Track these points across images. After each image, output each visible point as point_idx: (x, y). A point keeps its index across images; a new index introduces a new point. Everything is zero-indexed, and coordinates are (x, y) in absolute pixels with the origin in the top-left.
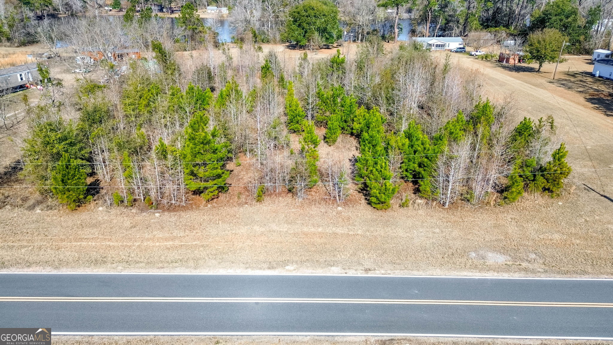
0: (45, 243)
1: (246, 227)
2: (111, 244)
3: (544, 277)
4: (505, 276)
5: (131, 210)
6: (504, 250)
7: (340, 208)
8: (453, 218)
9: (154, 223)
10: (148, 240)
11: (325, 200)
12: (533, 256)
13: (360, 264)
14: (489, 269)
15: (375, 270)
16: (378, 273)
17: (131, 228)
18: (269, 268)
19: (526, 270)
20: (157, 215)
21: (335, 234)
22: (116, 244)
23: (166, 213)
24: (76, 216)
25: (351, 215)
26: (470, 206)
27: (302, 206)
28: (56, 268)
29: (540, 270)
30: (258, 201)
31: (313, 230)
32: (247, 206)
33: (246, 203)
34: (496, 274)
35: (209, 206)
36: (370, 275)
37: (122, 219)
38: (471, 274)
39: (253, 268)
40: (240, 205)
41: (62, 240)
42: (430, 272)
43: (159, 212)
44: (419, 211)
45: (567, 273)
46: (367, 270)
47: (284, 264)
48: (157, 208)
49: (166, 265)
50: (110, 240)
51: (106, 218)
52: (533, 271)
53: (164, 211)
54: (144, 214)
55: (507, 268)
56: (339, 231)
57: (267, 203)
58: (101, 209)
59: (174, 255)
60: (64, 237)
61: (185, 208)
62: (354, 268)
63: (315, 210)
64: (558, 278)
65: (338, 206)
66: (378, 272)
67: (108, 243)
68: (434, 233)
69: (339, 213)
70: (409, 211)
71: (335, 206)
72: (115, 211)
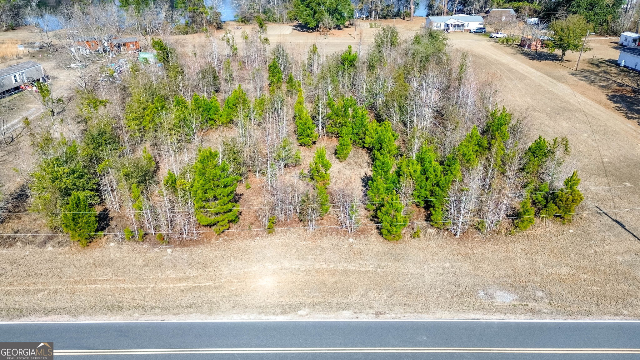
0: (60, 287)
1: (258, 265)
2: (126, 286)
3: (548, 320)
4: (512, 319)
5: (143, 245)
6: (511, 288)
7: (351, 240)
8: (464, 250)
9: (167, 260)
10: (162, 281)
11: (336, 230)
12: (540, 294)
13: (371, 307)
14: (497, 310)
15: (385, 313)
16: (388, 318)
17: (144, 266)
18: (282, 313)
19: (532, 311)
20: (169, 251)
21: (346, 271)
22: (130, 286)
23: (178, 249)
24: (88, 254)
25: (362, 248)
26: (481, 236)
27: (313, 238)
28: (75, 315)
29: (546, 311)
30: (270, 233)
31: (324, 266)
32: (258, 238)
33: (257, 235)
34: (503, 316)
35: (220, 239)
36: (381, 319)
37: (134, 256)
38: (478, 316)
39: (266, 313)
40: (251, 237)
41: (77, 283)
42: (439, 314)
43: (170, 248)
44: (430, 242)
45: (570, 314)
46: (378, 314)
47: (296, 308)
48: (168, 243)
49: (181, 310)
50: (124, 281)
51: (118, 255)
52: (540, 313)
53: (175, 246)
54: (156, 250)
55: (513, 309)
56: (351, 267)
57: (278, 236)
58: (112, 244)
59: (187, 299)
60: (78, 279)
61: (196, 243)
62: (366, 311)
63: (327, 242)
64: (563, 320)
65: (350, 237)
66: (388, 316)
67: (122, 285)
68: (444, 268)
69: (351, 245)
70: (420, 242)
71: (347, 237)
72: (127, 247)
